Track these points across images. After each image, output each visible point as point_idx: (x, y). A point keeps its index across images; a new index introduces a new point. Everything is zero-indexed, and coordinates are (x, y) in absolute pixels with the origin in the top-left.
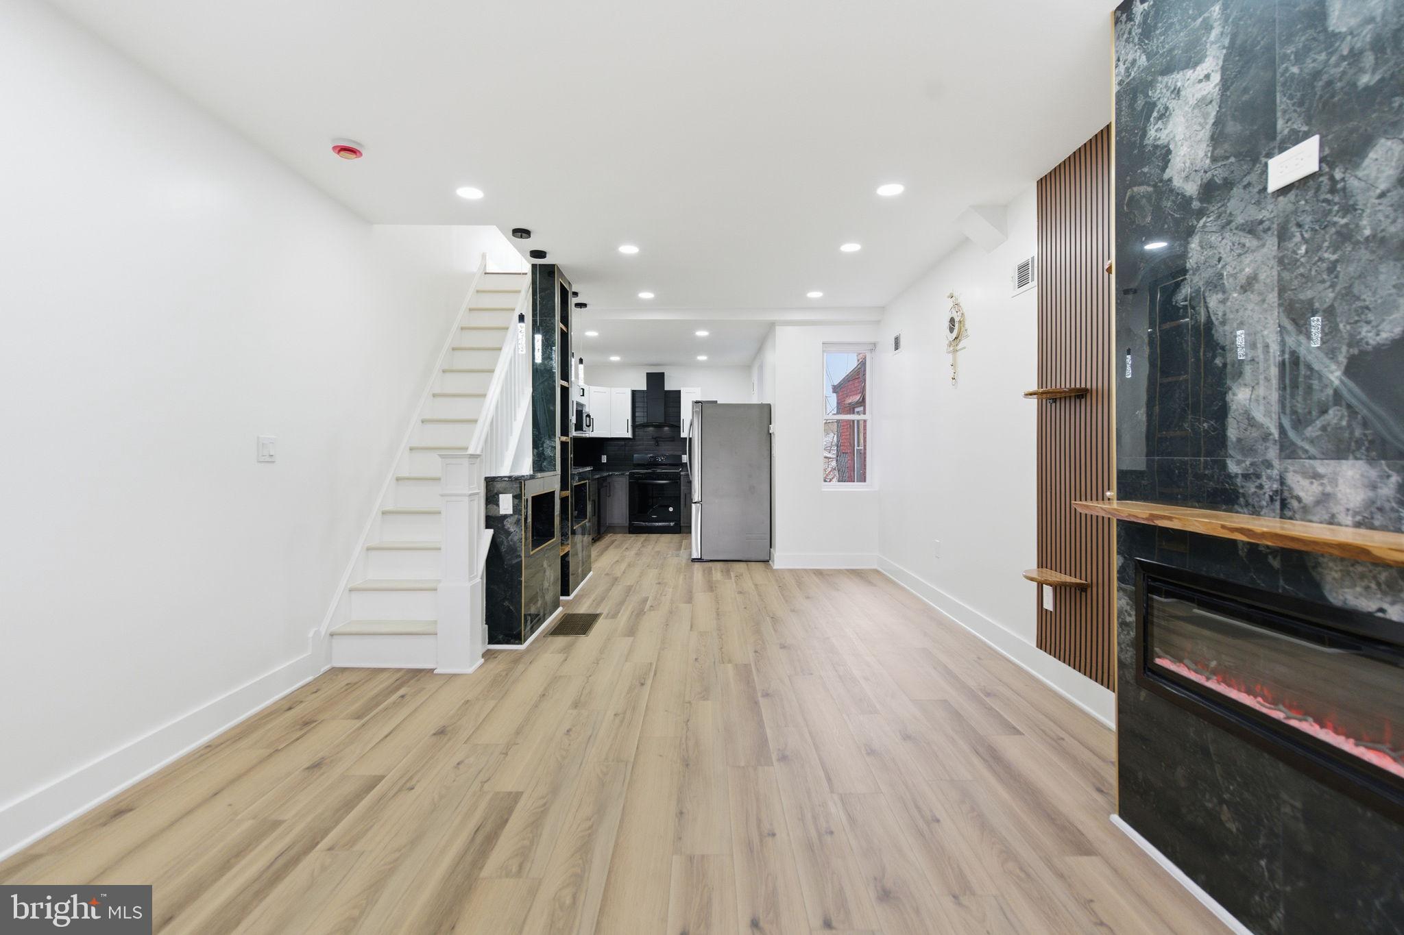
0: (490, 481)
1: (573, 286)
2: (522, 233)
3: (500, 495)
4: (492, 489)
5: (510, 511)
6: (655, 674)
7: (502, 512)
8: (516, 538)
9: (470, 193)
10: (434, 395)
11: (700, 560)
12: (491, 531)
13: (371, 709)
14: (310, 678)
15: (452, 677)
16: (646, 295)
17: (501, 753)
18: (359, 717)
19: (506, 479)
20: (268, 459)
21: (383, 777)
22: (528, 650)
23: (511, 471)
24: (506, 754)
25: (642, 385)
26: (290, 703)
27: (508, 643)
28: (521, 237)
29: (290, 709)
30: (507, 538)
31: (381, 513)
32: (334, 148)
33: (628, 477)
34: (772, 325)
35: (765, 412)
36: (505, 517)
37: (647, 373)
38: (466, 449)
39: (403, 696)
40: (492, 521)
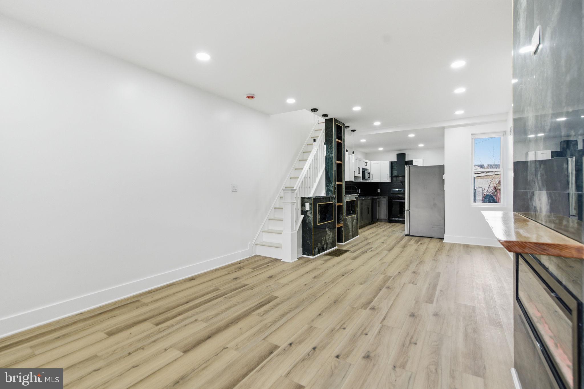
0: (303, 198)
1: (345, 124)
2: (314, 110)
3: (306, 204)
4: (304, 200)
5: (309, 209)
6: (351, 273)
7: (306, 209)
8: (311, 219)
9: (291, 101)
10: (295, 169)
11: (409, 235)
12: (303, 216)
13: (257, 268)
14: (249, 257)
15: (285, 263)
16: (377, 123)
17: (282, 286)
18: (253, 269)
19: (307, 198)
20: (235, 191)
21: (248, 285)
22: (314, 259)
23: (313, 195)
24: (283, 286)
25: (395, 160)
26: (239, 263)
27: (308, 255)
28: (314, 111)
29: (239, 264)
30: (308, 219)
31: (274, 208)
32: (247, 97)
33: (387, 199)
34: (443, 128)
35: (441, 169)
36: (307, 211)
37: (397, 154)
38: (293, 187)
39: (268, 266)
40: (304, 212)
